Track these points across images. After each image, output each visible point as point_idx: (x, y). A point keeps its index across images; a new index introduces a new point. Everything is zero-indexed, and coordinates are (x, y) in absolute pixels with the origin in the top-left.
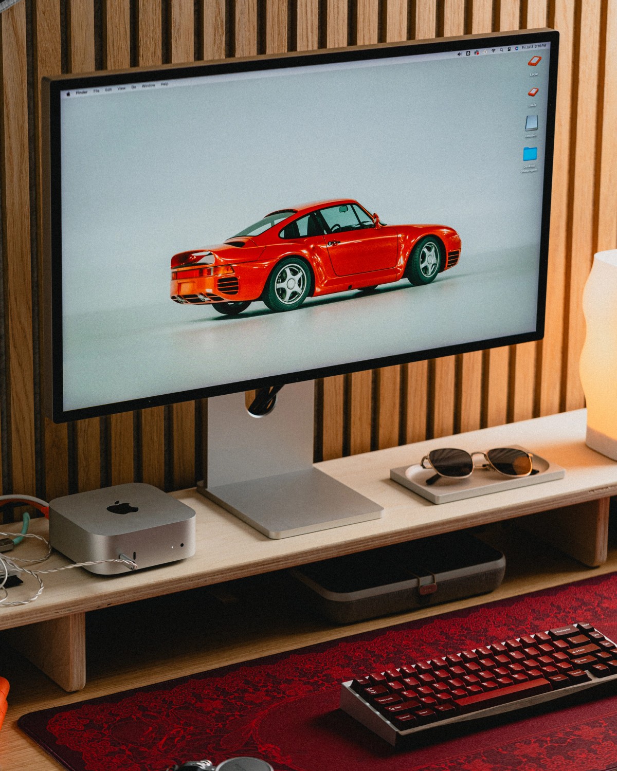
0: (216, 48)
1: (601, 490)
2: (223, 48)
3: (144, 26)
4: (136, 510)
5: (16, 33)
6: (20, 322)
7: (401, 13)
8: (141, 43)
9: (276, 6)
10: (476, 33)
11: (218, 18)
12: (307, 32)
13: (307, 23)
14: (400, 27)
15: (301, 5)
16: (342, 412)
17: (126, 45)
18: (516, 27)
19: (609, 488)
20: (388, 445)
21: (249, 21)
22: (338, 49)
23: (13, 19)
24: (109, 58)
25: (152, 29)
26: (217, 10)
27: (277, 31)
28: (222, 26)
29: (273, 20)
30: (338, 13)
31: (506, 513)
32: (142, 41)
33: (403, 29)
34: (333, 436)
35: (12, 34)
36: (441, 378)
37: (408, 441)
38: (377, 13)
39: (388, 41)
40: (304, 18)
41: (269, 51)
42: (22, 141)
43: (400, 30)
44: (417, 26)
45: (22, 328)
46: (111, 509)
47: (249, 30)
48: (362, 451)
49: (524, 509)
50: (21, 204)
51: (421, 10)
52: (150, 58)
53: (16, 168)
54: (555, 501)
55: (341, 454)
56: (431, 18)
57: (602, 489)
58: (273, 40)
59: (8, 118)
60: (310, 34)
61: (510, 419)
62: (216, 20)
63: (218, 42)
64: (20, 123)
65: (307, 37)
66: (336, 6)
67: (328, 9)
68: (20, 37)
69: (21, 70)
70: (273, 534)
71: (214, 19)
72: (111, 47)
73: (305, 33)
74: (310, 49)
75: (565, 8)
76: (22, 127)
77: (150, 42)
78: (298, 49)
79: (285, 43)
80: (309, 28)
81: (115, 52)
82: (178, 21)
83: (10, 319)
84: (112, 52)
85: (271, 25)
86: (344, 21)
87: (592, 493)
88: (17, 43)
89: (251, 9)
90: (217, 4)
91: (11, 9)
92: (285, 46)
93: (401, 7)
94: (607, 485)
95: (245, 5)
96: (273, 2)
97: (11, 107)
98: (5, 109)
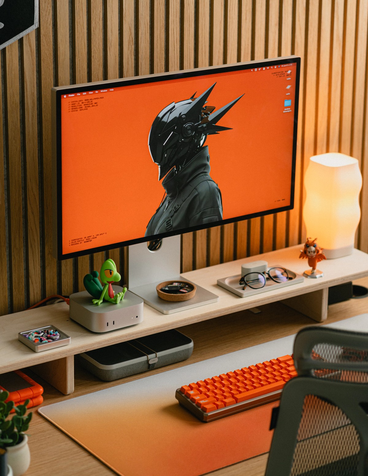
1: (324, 285)
2: (133, 52)
3: (94, 42)
5: (30, 46)
6: (33, 192)
8: (92, 50)
9: (159, 31)
11: (130, 37)
12: (174, 43)
13: (174, 38)
15: (171, 29)
17: (85, 51)
19: (329, 283)
21: (146, 38)
23: (29, 39)
24: (76, 58)
25: (97, 43)
26: (130, 33)
28: (132, 41)
29: (158, 37)
31: (279, 297)
32: (93, 49)
35: (28, 46)
38: (208, 33)
40: (173, 36)
42: (33, 101)
43: (220, 42)
45: (33, 195)
47: (146, 43)
49: (287, 295)
50: (33, 132)
52: (97, 57)
53: (30, 114)
54: (302, 290)
55: (192, 269)
57: (325, 283)
59: (26, 89)
60: (175, 43)
62: (129, 38)
63: (130, 49)
64: (32, 91)
68: (32, 48)
69: (33, 64)
70: (165, 312)
72: (78, 53)
75: (300, 29)
76: (34, 93)
77: (97, 49)
80: (175, 41)
81: (80, 55)
82: (110, 39)
83: (27, 190)
84: (78, 55)
85: (156, 40)
86: (192, 37)
87: (320, 286)
88: (31, 51)
89: (146, 32)
90: (130, 29)
91: (28, 34)
92: (163, 51)
93: (220, 30)
94: (327, 281)
95: (144, 30)
96: (157, 29)
97: (28, 83)
98: (25, 84)
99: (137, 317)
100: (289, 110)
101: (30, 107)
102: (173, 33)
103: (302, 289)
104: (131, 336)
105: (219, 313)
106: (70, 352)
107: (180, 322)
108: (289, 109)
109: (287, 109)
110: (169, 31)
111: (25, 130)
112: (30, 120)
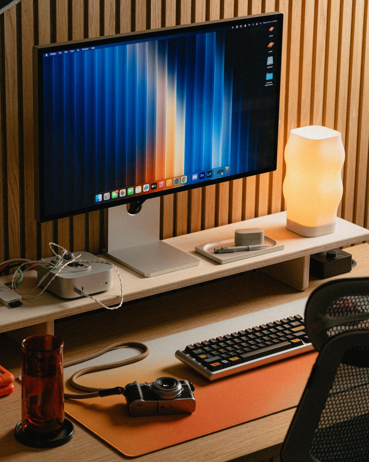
0: (110, 28)
2: (114, 28)
3: (75, 17)
5: (10, 21)
6: (13, 172)
7: (202, 7)
8: (73, 26)
10: (240, 16)
11: (112, 12)
12: (156, 18)
13: (156, 14)
14: (202, 14)
15: (153, 5)
16: (173, 215)
17: (66, 27)
18: (260, 12)
19: (311, 250)
20: (196, 231)
21: (127, 14)
22: (171, 27)
23: (10, 15)
24: (57, 34)
26: (111, 8)
27: (141, 18)
28: (114, 16)
29: (139, 12)
30: (171, 9)
32: (74, 25)
33: (203, 16)
34: (168, 227)
36: (222, 196)
37: (206, 228)
39: (196, 22)
40: (154, 12)
41: (137, 30)
43: (202, 17)
44: (210, 14)
45: (14, 174)
47: (127, 18)
48: (183, 234)
51: (213, 6)
52: (78, 34)
55: (172, 236)
56: (218, 10)
57: (307, 251)
58: (139, 23)
59: (7, 66)
60: (157, 19)
61: (256, 215)
63: (111, 24)
64: (13, 68)
65: (156, 21)
66: (170, 5)
67: (166, 6)
68: (13, 24)
70: (146, 275)
71: (110, 13)
72: (58, 29)
73: (154, 19)
74: (157, 27)
75: (284, 4)
76: (14, 71)
77: (78, 25)
78: (152, 28)
79: (145, 25)
80: (157, 16)
81: (60, 31)
82: (91, 14)
83: (8, 170)
84: (58, 31)
85: (138, 15)
86: (174, 12)
87: (302, 253)
88: (12, 27)
89: (128, 7)
90: (111, 5)
91: (9, 10)
92: (145, 26)
93: (203, 4)
94: (309, 249)
95: (125, 5)
96: (139, 4)
97: (9, 61)
98: (6, 62)
99: (106, 283)
101: (11, 85)
102: (154, 8)
103: (283, 257)
104: (111, 301)
105: (200, 280)
106: (51, 317)
107: (160, 288)
108: (271, 82)
109: (269, 83)
110: (151, 6)
111: (5, 108)
112: (11, 97)
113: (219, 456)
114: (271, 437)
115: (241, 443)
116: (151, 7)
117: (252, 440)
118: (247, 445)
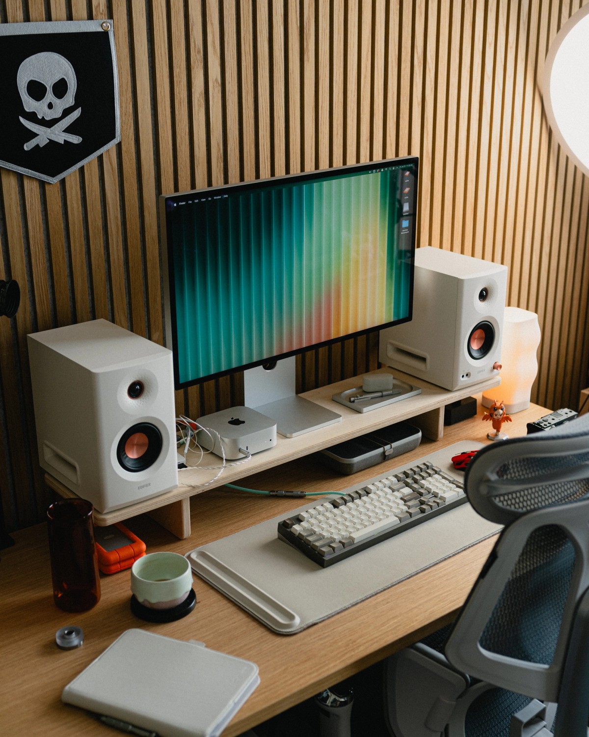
0: (218, 170)
3: (180, 159)
4: (243, 422)
5: (111, 164)
8: (179, 168)
13: (264, 155)
15: (261, 145)
17: (171, 169)
21: (235, 155)
23: (109, 155)
25: (184, 160)
26: (218, 149)
27: (249, 160)
28: (221, 157)
29: (247, 154)
30: (281, 149)
35: (109, 164)
38: (300, 149)
40: (263, 153)
42: (117, 225)
43: (311, 158)
46: (230, 422)
52: (184, 176)
53: (114, 240)
59: (109, 212)
62: (218, 154)
63: (219, 166)
68: (114, 166)
69: (115, 185)
70: (288, 435)
71: (217, 154)
72: (163, 171)
73: (263, 161)
76: (117, 217)
77: (183, 167)
80: (266, 158)
81: (165, 174)
82: (198, 155)
88: (112, 169)
89: (236, 148)
90: (218, 145)
91: (108, 151)
92: (254, 168)
93: (311, 146)
95: (232, 146)
96: (247, 144)
97: (111, 206)
98: (107, 207)
99: (271, 440)
100: (406, 231)
101: (114, 232)
102: (263, 149)
111: (110, 258)
112: (115, 246)
113: (360, 646)
114: (417, 616)
115: (384, 626)
116: (260, 148)
117: (396, 621)
118: (391, 628)
